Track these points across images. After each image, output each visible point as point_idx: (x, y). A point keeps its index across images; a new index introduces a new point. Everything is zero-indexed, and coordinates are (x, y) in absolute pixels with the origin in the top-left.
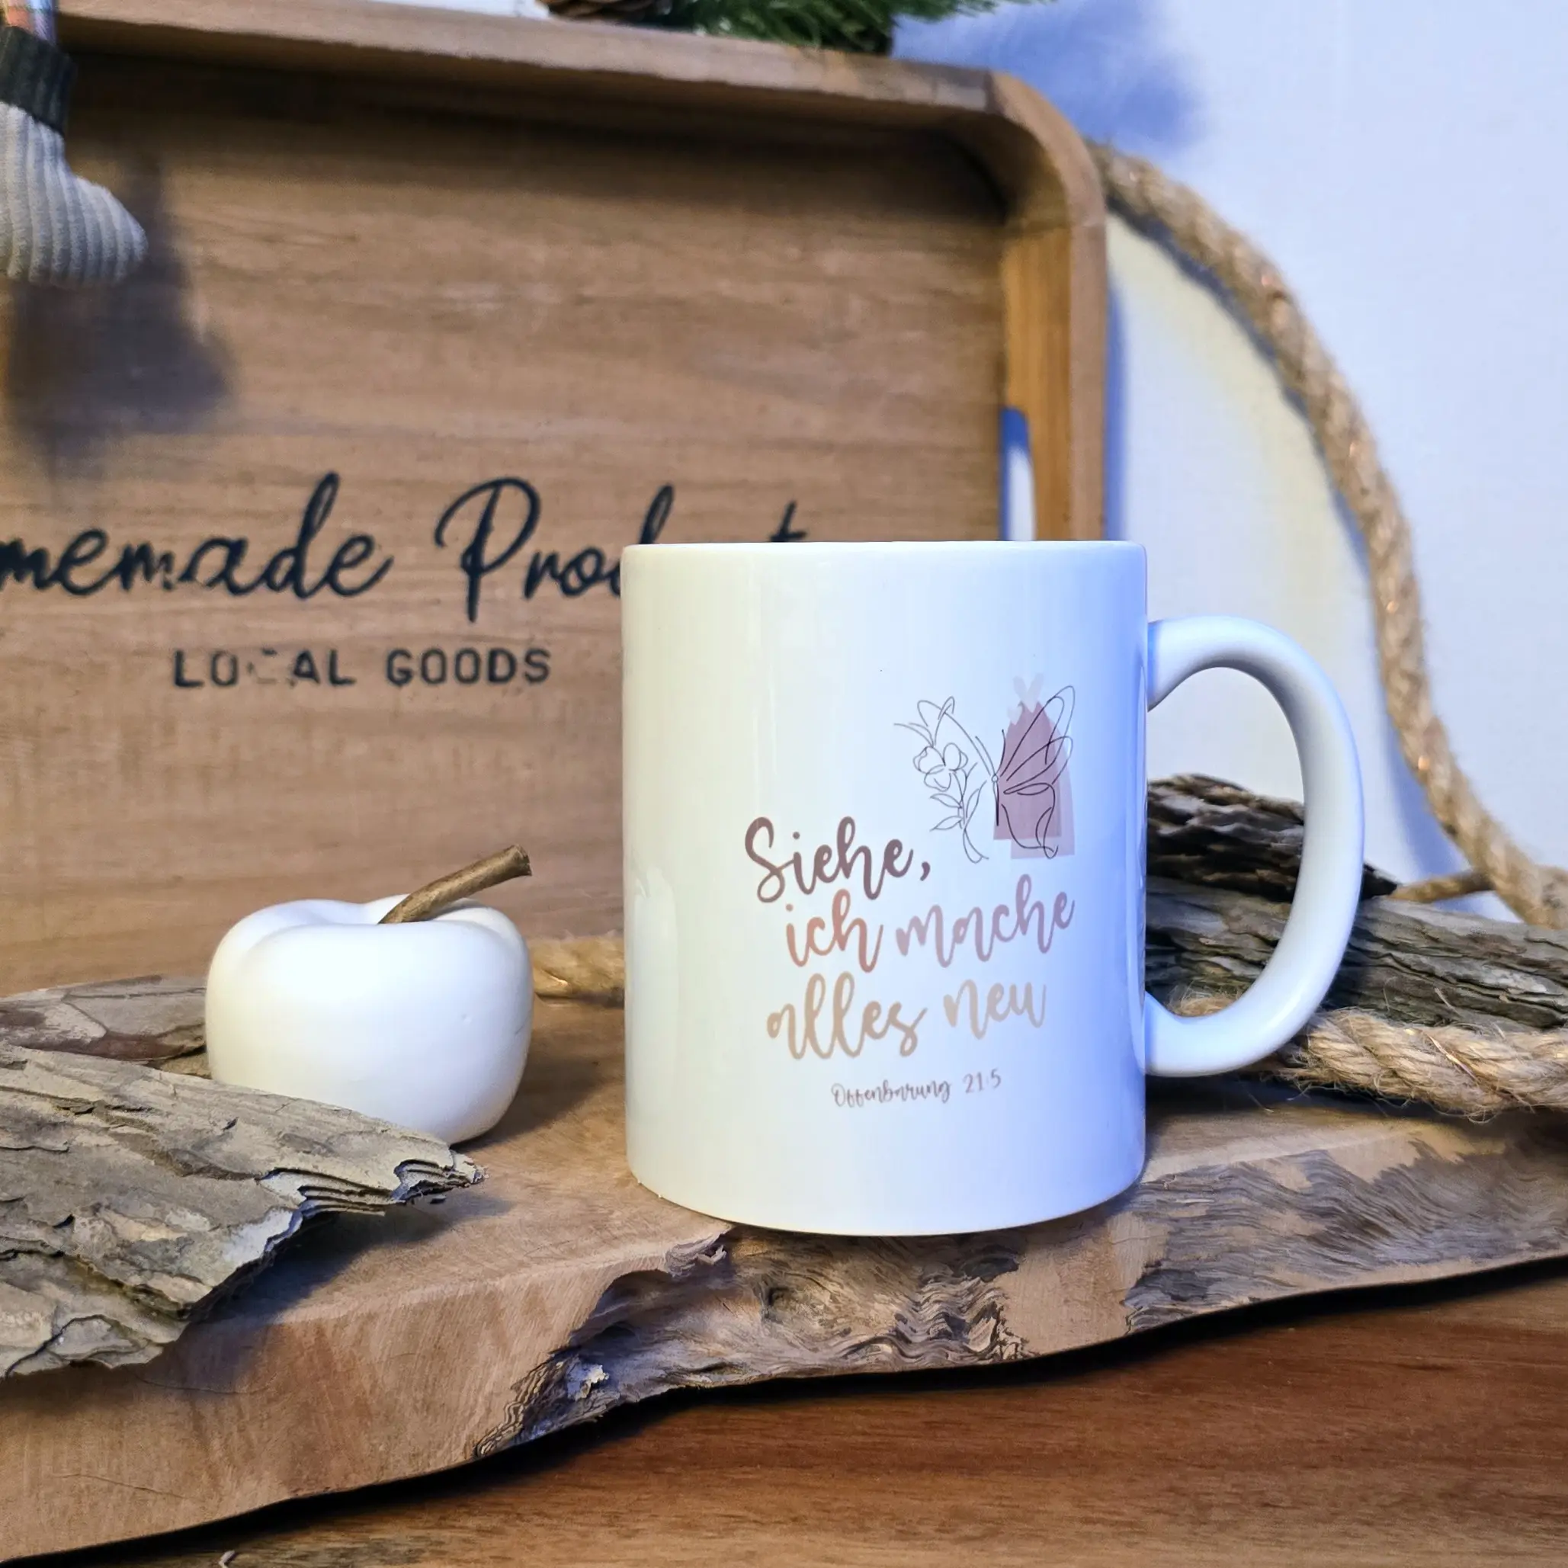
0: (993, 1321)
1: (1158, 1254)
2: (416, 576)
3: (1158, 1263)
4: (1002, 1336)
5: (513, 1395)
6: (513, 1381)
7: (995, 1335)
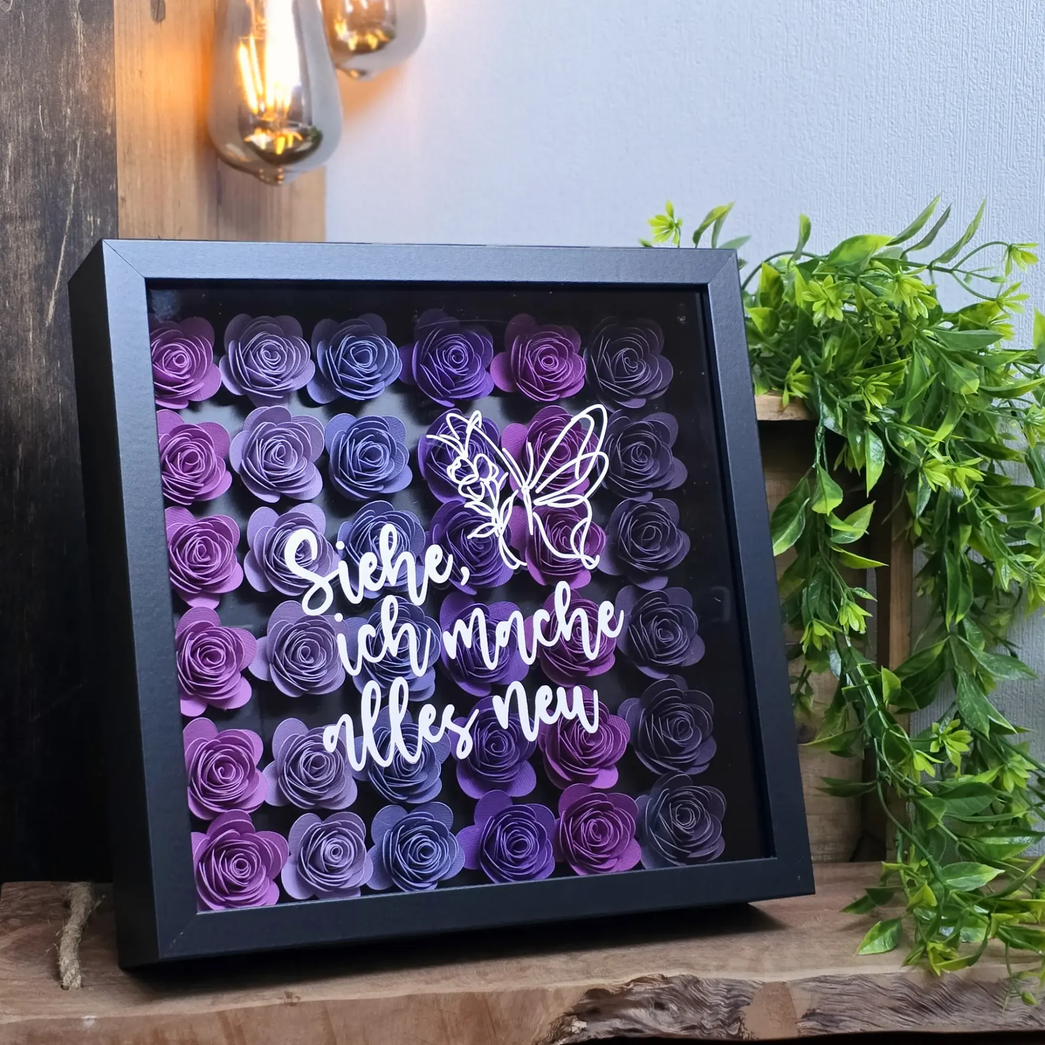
0: (739, 1023)
1: (814, 1007)
3: (814, 1010)
4: (743, 1030)
5: (549, 1027)
6: (549, 1022)
7: (740, 1029)
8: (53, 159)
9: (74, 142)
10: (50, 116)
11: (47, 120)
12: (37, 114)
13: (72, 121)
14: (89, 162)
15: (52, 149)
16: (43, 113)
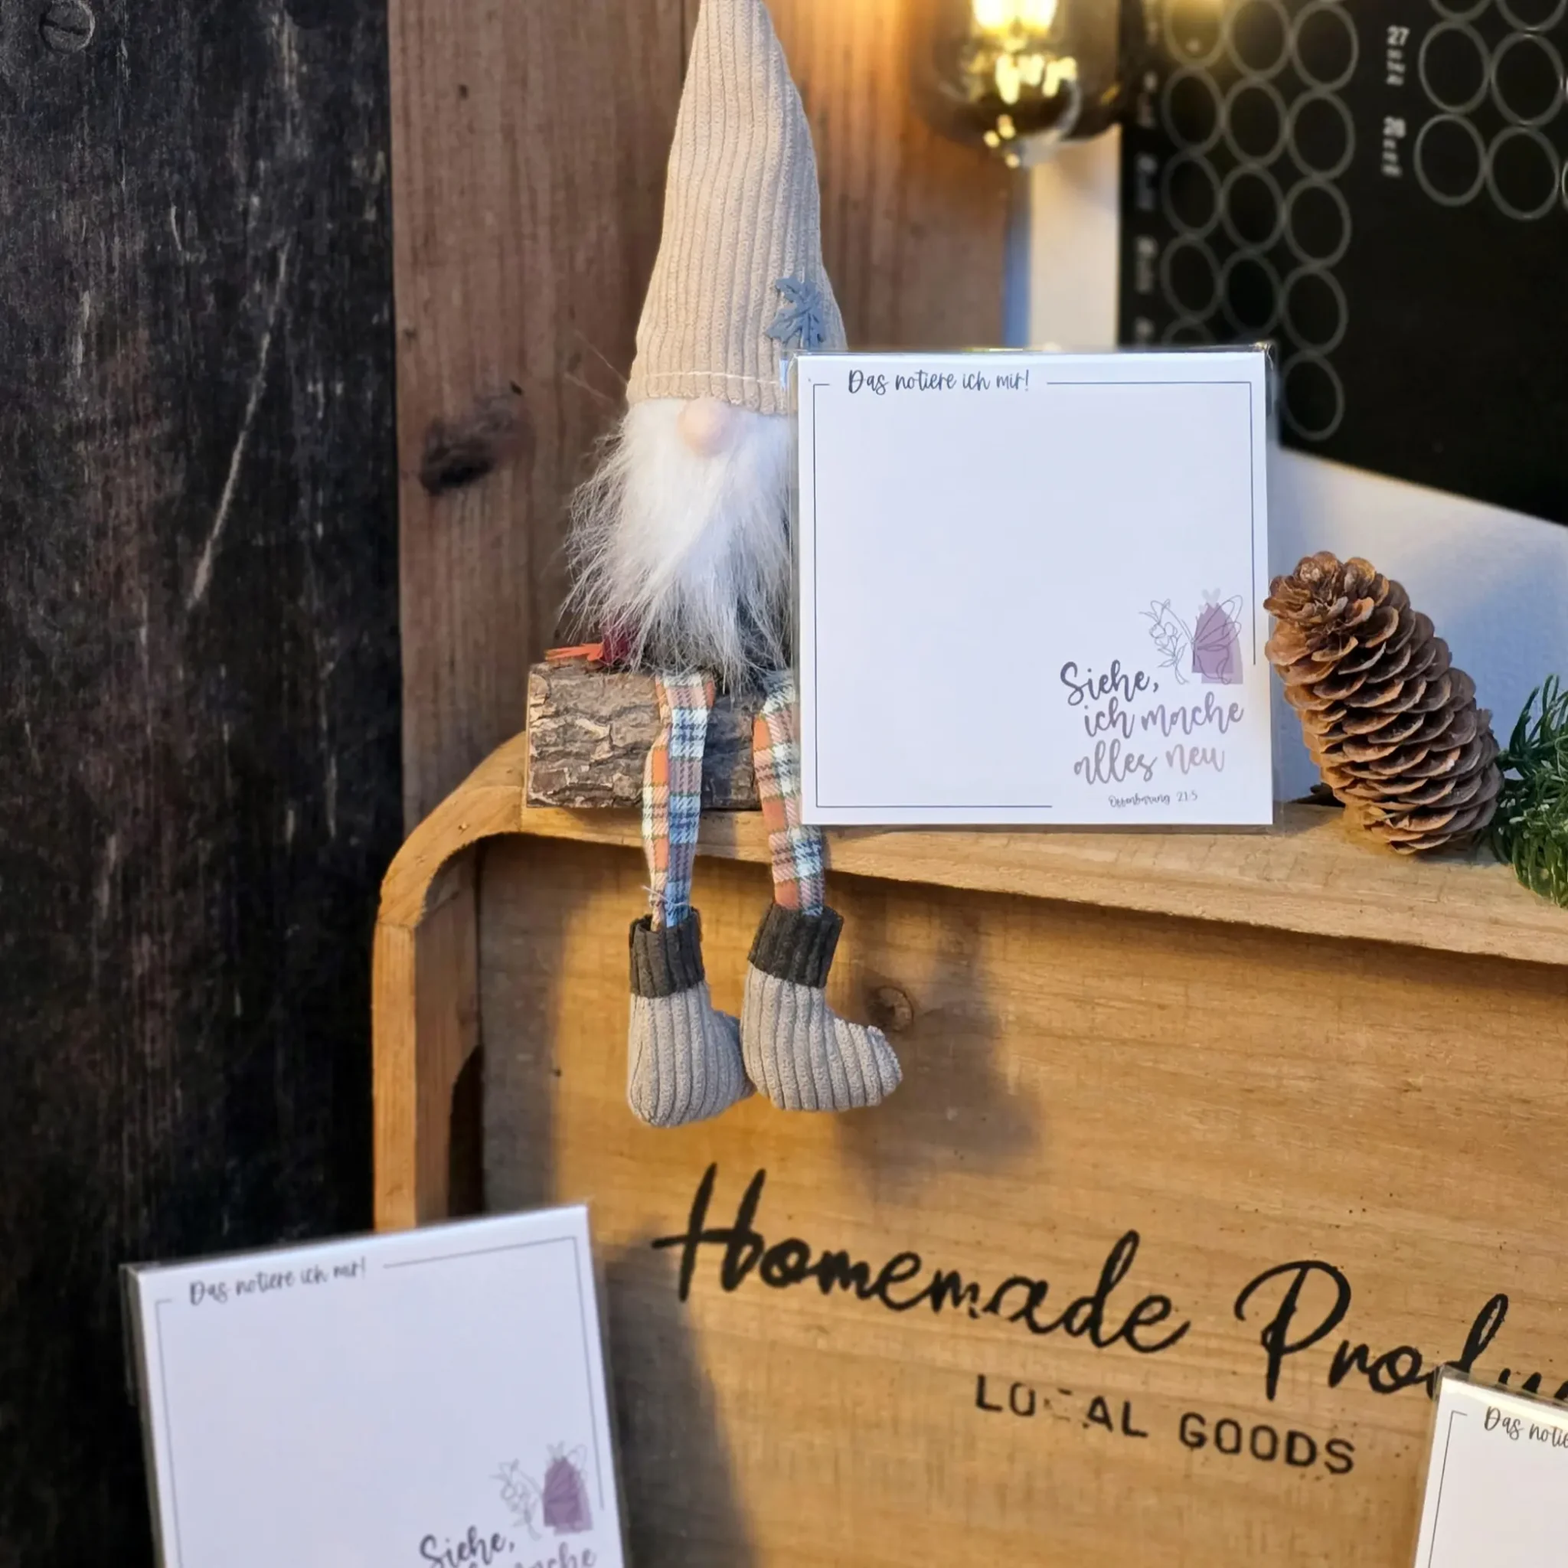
2: (1213, 1343)
8: (211, 299)
9: (274, 252)
10: (200, 220)
11: (192, 228)
12: (165, 222)
13: (266, 216)
14: (313, 285)
15: (207, 280)
16: (180, 219)
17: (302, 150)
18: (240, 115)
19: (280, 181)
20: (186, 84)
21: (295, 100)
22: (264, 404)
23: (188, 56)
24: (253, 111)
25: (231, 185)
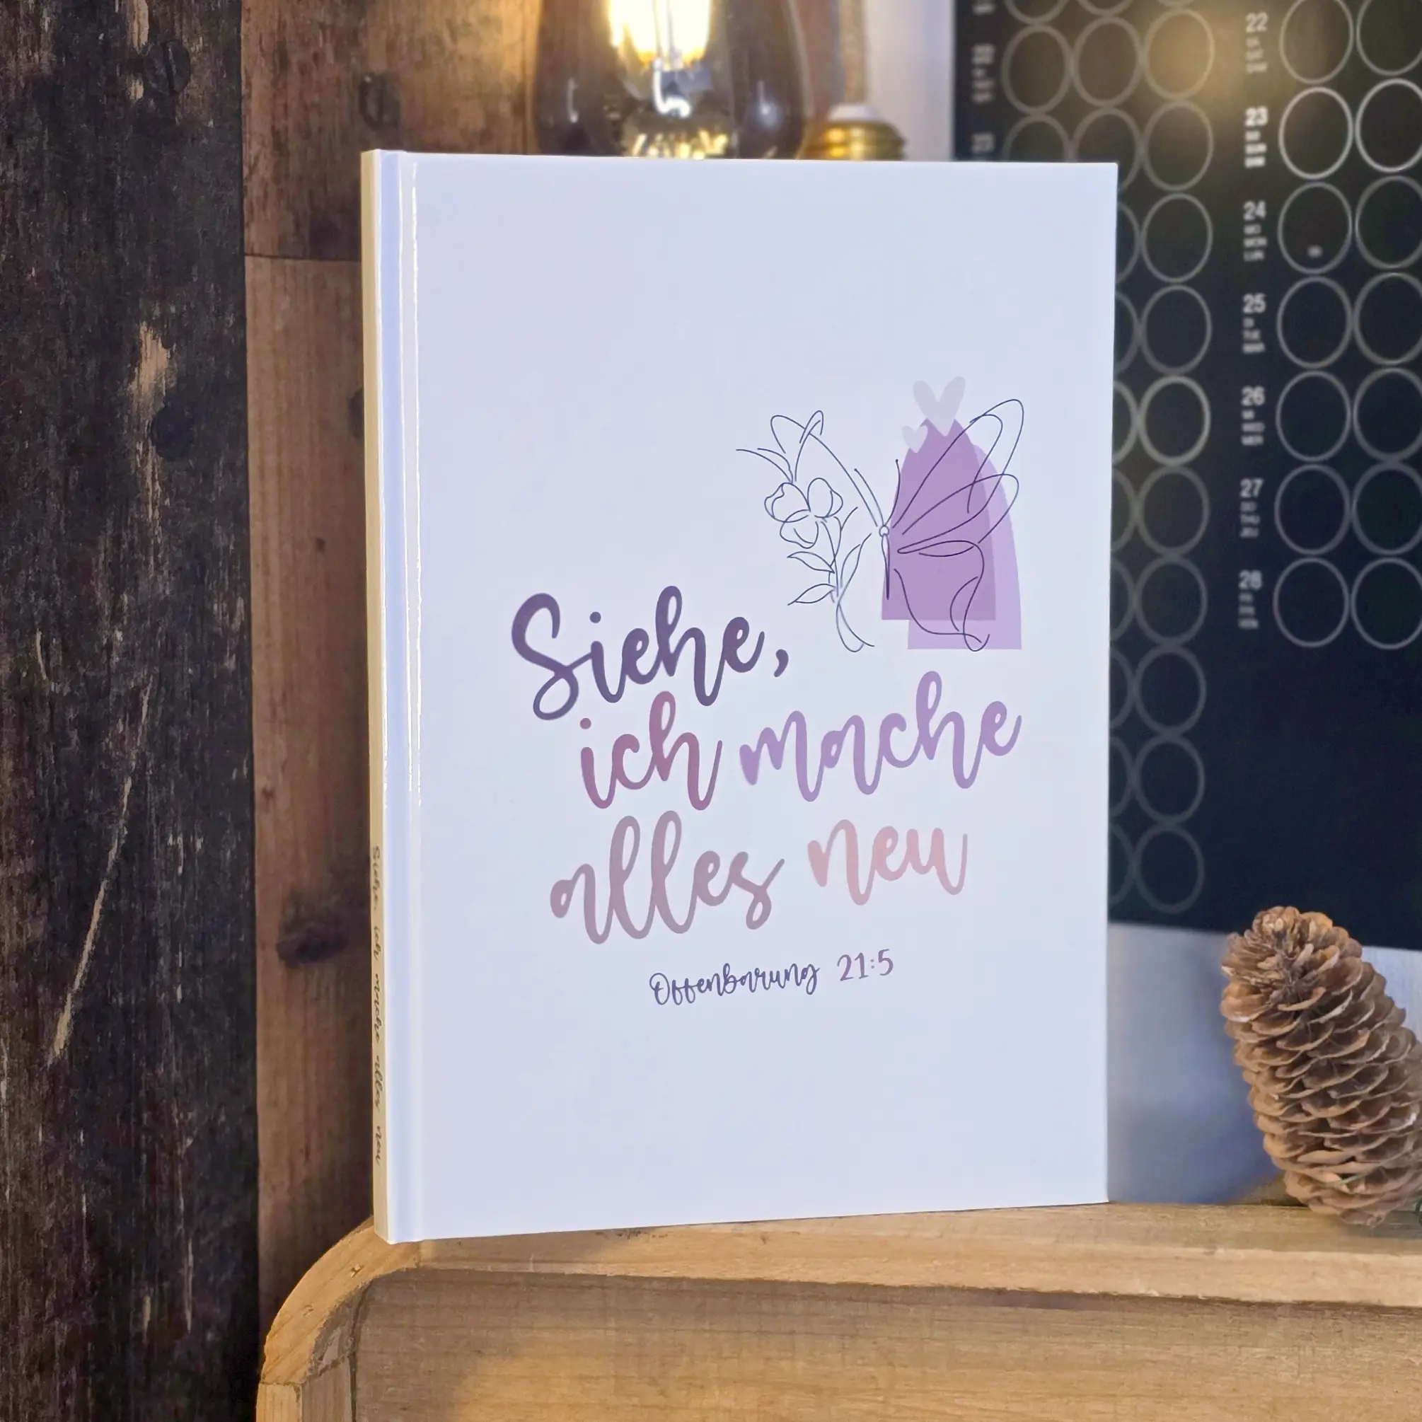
8: (74, 736)
9: (135, 695)
10: (65, 650)
11: (58, 658)
12: (30, 649)
13: (129, 653)
14: (174, 732)
15: (71, 715)
16: (45, 645)
17: (165, 589)
18: (104, 542)
19: (143, 617)
20: (53, 505)
21: (159, 536)
22: (124, 852)
23: (55, 475)
24: (117, 541)
25: (95, 616)
